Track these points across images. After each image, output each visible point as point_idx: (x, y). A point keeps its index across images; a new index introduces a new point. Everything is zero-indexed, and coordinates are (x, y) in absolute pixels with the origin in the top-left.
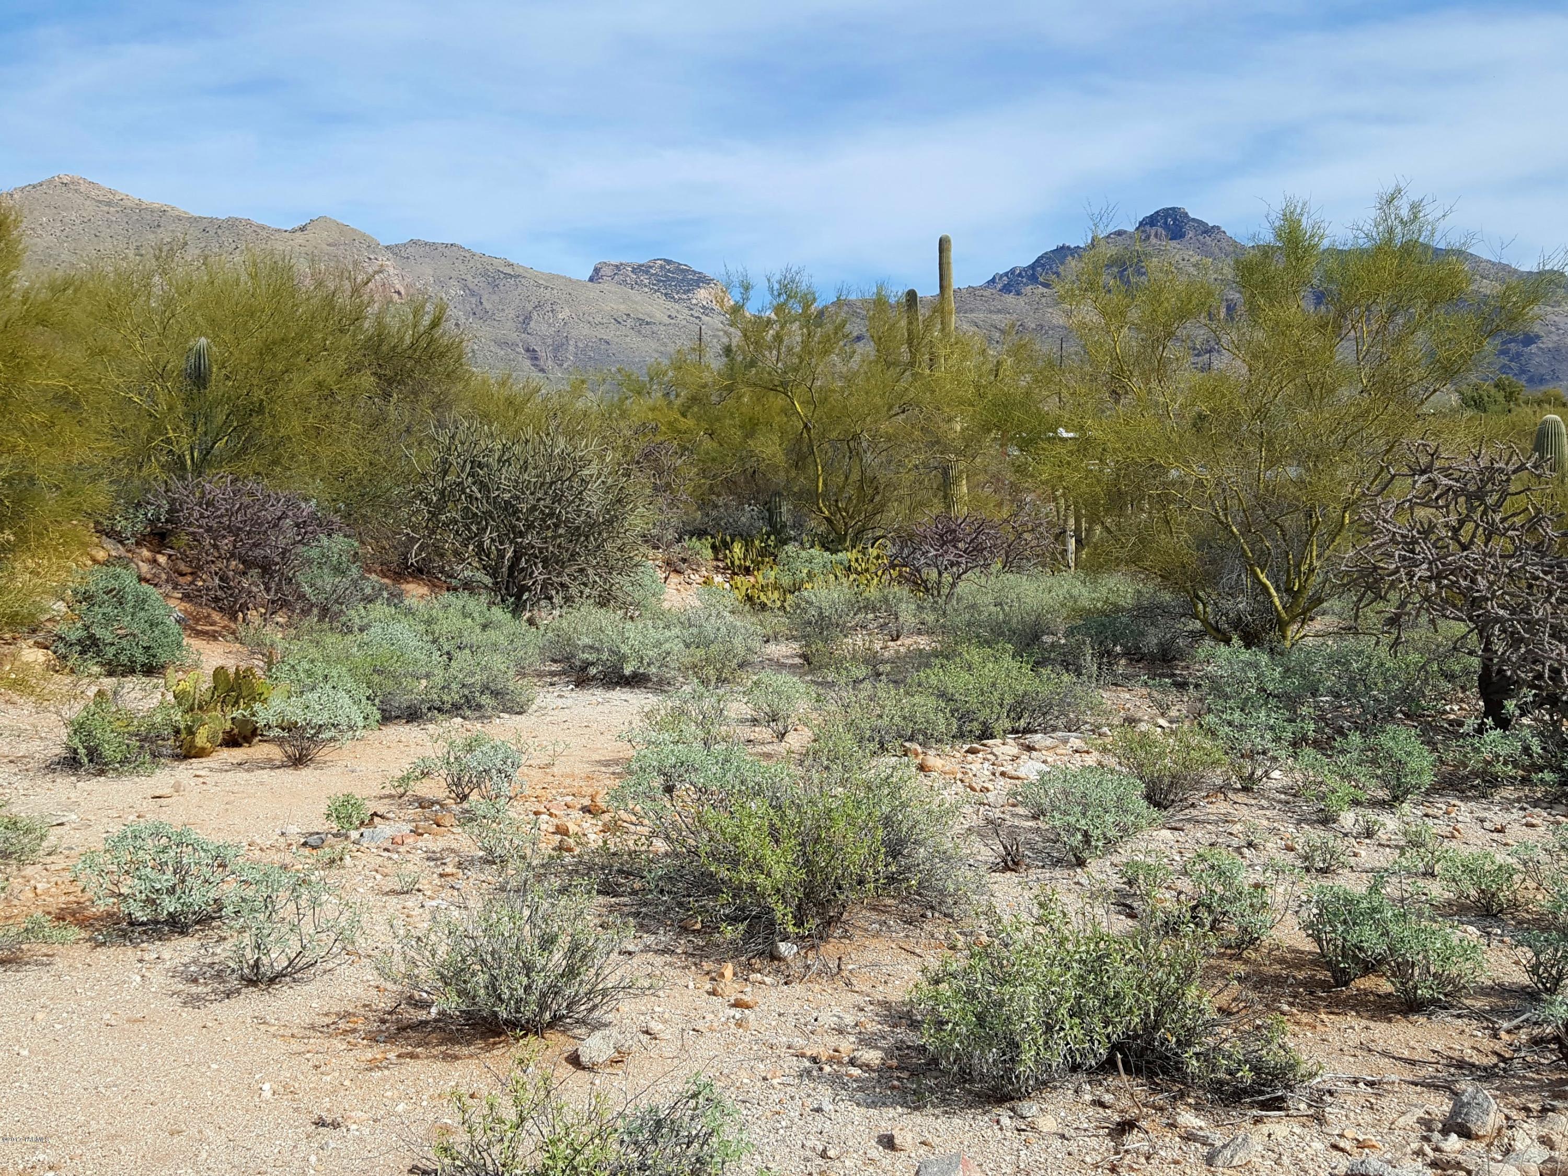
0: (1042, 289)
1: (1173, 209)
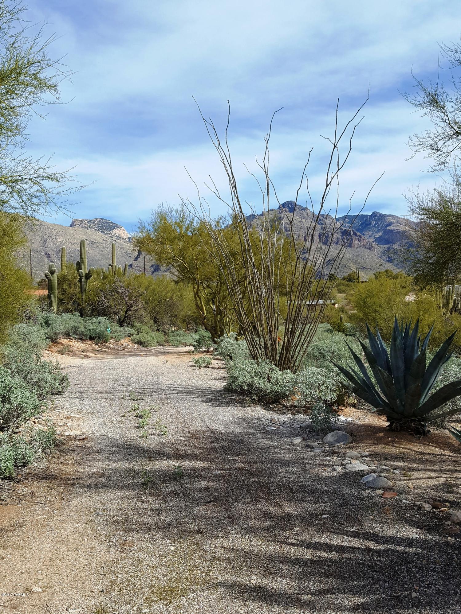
1: (291, 201)
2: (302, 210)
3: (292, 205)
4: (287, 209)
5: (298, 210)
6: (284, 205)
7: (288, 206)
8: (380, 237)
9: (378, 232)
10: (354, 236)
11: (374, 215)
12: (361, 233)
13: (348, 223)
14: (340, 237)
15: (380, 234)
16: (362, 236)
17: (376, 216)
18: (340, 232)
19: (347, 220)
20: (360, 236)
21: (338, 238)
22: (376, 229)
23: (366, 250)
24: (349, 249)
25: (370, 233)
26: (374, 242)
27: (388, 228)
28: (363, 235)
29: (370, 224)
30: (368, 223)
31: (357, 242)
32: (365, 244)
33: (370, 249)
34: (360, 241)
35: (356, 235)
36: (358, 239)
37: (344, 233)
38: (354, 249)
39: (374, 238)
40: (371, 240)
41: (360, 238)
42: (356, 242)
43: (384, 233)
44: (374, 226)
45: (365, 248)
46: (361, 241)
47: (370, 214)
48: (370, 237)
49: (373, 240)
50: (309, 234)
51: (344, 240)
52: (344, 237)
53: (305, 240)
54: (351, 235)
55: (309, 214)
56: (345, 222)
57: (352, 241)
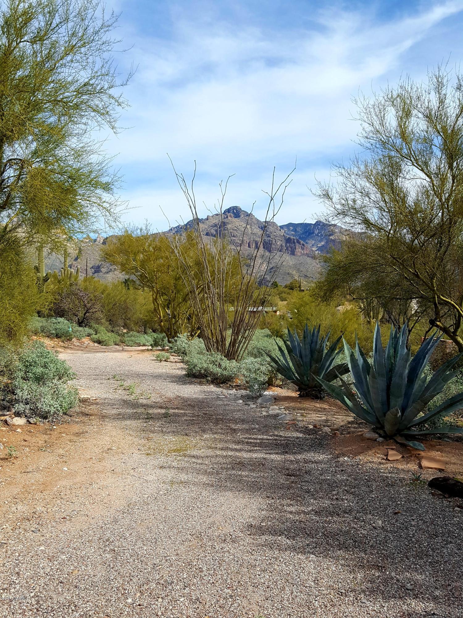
1: (236, 207)
2: (247, 216)
3: (237, 211)
4: (231, 214)
5: (242, 216)
6: (228, 210)
7: (233, 211)
8: (323, 246)
9: (321, 241)
10: (297, 244)
11: (318, 223)
12: (304, 241)
13: (292, 231)
14: (284, 245)
15: (323, 243)
16: (305, 244)
17: (319, 225)
18: (284, 240)
19: (291, 228)
20: (303, 245)
21: (282, 246)
22: (319, 238)
23: (308, 258)
24: (293, 257)
25: (313, 242)
26: (316, 251)
27: (330, 237)
28: (307, 243)
29: (313, 233)
30: (311, 232)
32: (308, 252)
33: (312, 257)
35: (299, 243)
36: (302, 247)
37: (288, 240)
38: (297, 257)
39: (317, 247)
40: (314, 249)
41: (303, 247)
42: (299, 250)
43: (327, 242)
44: (317, 235)
45: (308, 256)
46: (304, 249)
47: (314, 223)
48: (313, 245)
49: (316, 249)
50: (254, 240)
51: (288, 248)
52: (288, 245)
53: (249, 246)
54: (294, 243)
55: (254, 220)
56: (289, 229)
57: (296, 249)
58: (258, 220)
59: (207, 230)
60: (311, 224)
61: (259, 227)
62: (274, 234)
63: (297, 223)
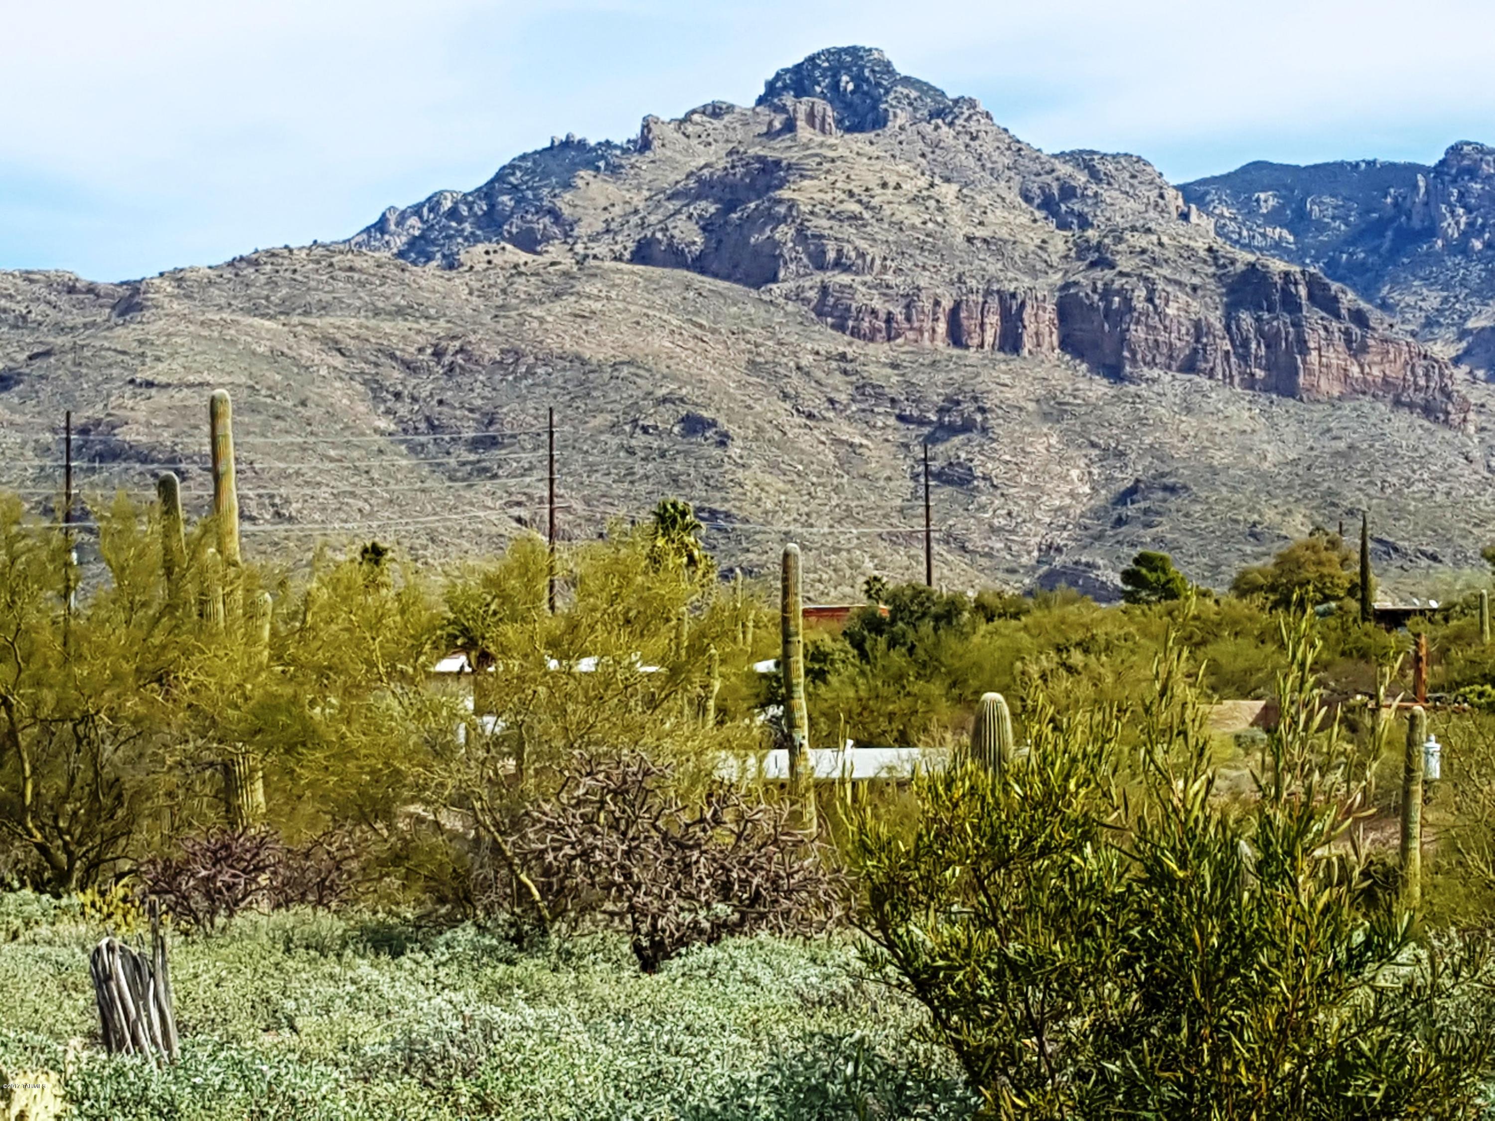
0: (515, 255)
1: (853, 51)
2: (939, 114)
3: (858, 79)
4: (821, 105)
5: (903, 117)
6: (797, 79)
7: (835, 85)
10: (1313, 315)
11: (1463, 161)
12: (1367, 293)
13: (1273, 219)
14: (1215, 319)
16: (1375, 316)
17: (1471, 173)
18: (1212, 284)
19: (1268, 201)
20: (1359, 318)
21: (1199, 329)
23: (1402, 419)
24: (1282, 407)
25: (1433, 299)
26: (1457, 361)
28: (1384, 306)
29: (1431, 231)
30: (1416, 224)
31: (1336, 356)
32: (1394, 371)
33: (1428, 410)
34: (1358, 350)
35: (1330, 305)
36: (1347, 333)
37: (1247, 289)
38: (1318, 412)
39: (1463, 334)
40: (1438, 350)
41: (1356, 331)
42: (1325, 357)
44: (1461, 248)
45: (1397, 403)
46: (1364, 348)
47: (1431, 161)
48: (1430, 323)
49: (1452, 351)
50: (988, 293)
51: (1245, 343)
52: (1246, 319)
53: (956, 336)
54: (1291, 304)
55: (987, 145)
56: (1250, 209)
57: (1304, 350)
58: (1017, 148)
59: (642, 225)
60: (1413, 169)
61: (1028, 199)
62: (1141, 241)
63: (1304, 162)
